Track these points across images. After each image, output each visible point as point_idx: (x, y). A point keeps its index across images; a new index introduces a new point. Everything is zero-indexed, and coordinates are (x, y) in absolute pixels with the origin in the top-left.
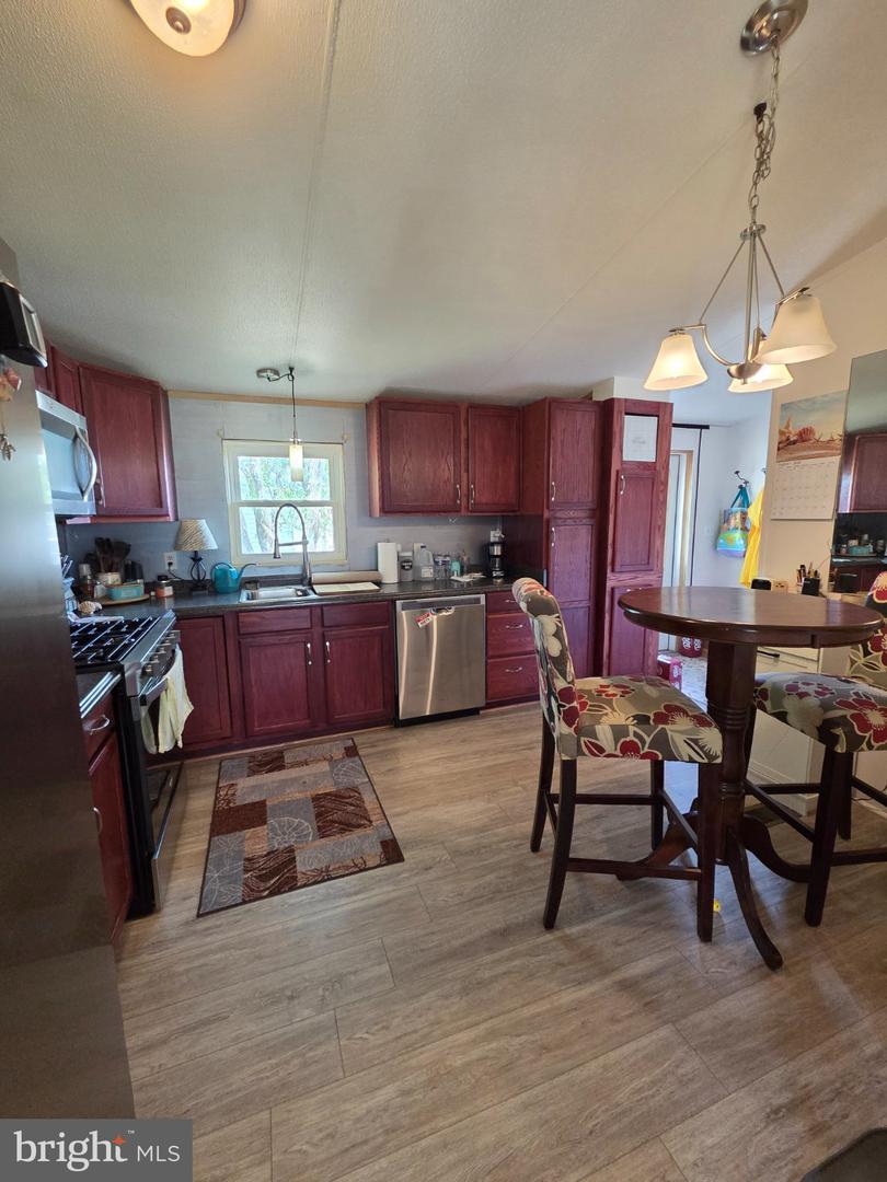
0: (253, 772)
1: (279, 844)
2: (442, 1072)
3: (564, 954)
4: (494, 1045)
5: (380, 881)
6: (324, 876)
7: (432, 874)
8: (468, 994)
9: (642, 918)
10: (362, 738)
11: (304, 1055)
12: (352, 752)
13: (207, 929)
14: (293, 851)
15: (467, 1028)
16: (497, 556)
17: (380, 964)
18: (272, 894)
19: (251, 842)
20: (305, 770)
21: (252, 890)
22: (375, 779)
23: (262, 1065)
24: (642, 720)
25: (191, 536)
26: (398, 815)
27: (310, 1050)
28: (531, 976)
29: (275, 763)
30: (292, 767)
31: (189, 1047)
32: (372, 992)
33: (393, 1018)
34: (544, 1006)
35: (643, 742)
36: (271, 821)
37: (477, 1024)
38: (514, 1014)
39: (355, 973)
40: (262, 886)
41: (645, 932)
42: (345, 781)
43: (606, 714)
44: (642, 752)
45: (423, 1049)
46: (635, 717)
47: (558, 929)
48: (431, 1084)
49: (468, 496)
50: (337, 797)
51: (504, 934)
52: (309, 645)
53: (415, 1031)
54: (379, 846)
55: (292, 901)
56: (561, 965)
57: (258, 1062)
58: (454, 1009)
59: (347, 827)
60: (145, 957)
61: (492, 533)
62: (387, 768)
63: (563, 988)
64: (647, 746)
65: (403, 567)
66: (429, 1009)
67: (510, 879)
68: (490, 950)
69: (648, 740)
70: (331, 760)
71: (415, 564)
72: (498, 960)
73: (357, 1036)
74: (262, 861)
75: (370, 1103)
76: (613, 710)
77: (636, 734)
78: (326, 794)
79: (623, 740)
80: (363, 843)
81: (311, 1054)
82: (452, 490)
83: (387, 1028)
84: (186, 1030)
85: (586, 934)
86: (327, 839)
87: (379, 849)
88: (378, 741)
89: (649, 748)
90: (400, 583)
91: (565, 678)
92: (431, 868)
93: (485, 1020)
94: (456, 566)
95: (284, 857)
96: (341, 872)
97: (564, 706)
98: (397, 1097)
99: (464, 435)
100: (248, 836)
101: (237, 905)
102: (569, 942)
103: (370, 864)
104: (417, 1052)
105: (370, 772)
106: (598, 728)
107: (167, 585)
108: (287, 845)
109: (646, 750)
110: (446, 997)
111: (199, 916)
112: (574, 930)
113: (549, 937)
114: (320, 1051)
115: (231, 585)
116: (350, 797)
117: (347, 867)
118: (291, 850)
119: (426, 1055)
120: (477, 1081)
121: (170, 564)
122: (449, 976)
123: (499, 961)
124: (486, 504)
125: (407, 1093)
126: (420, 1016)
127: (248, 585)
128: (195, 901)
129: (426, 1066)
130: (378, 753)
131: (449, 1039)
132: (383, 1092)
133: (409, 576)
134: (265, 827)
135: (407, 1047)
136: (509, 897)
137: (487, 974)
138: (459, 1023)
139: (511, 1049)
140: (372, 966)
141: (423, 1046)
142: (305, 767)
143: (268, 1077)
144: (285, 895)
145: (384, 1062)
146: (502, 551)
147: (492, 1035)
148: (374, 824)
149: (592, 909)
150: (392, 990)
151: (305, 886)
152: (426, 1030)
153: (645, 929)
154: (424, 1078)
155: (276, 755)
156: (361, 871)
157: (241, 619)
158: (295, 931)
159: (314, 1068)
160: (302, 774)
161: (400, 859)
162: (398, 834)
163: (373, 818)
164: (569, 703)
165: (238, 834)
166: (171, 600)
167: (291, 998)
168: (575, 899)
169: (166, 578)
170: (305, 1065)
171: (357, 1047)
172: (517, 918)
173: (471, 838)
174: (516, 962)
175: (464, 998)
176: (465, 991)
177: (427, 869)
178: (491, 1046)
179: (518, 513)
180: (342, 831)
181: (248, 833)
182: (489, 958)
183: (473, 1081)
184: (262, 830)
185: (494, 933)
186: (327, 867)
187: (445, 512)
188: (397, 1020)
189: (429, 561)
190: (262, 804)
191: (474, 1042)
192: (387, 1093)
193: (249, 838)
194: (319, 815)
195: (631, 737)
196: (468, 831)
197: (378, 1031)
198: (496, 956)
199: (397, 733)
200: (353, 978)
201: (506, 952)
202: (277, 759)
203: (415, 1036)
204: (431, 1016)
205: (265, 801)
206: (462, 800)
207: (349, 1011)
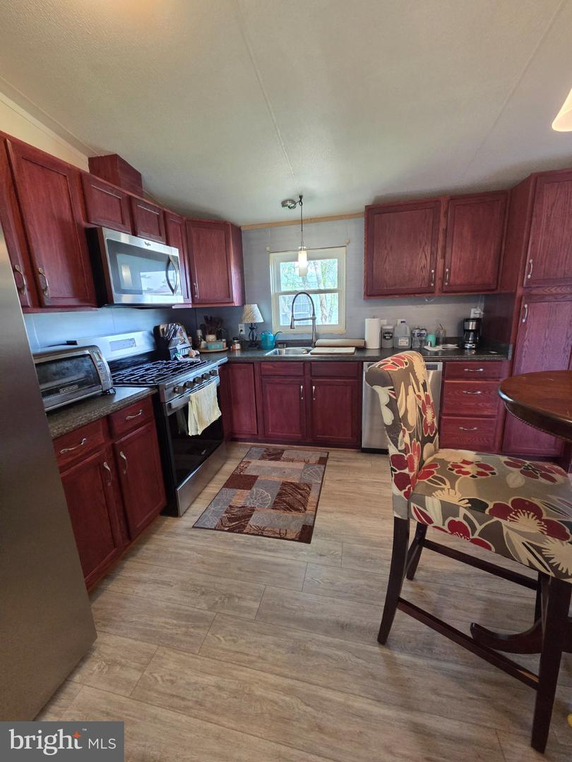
0: (263, 458)
1: (250, 504)
2: (246, 691)
3: (382, 671)
4: (287, 699)
5: (288, 549)
6: (260, 532)
7: (323, 560)
8: (293, 653)
9: (477, 685)
10: (334, 454)
11: (188, 628)
12: (323, 461)
13: (192, 535)
14: (254, 510)
15: (276, 675)
16: (472, 331)
17: (255, 601)
18: (228, 531)
19: (237, 497)
20: (291, 465)
21: (222, 524)
22: (326, 483)
23: (170, 621)
24: (477, 505)
25: (247, 314)
26: (325, 511)
27: (193, 627)
28: (344, 670)
29: (276, 456)
30: (284, 461)
31: (151, 591)
32: (242, 615)
33: (241, 638)
34: (338, 697)
35: (474, 529)
36: (254, 489)
37: (286, 677)
38: (313, 687)
39: (239, 598)
40: (228, 524)
41: (471, 699)
42: (307, 479)
43: (442, 489)
44: (471, 537)
45: (244, 668)
46: (471, 501)
47: (389, 649)
48: (235, 694)
49: (443, 279)
50: (296, 487)
51: (343, 627)
52: (302, 387)
53: (248, 655)
54: (301, 527)
55: (236, 539)
56: (374, 677)
57: (169, 618)
58: (279, 657)
59: (291, 507)
60: (163, 537)
61: (473, 310)
62: (339, 478)
63: (363, 694)
64: (477, 533)
65: (385, 337)
66: (263, 646)
67: (374, 589)
68: (327, 633)
69: (479, 528)
70: (307, 463)
71: (395, 335)
72: (328, 643)
73: (218, 636)
74: (237, 509)
75: (200, 679)
76: (453, 487)
77: (465, 517)
78: (292, 483)
79: (451, 518)
80: (293, 521)
81: (192, 630)
82: (427, 274)
83: (235, 641)
84: (155, 582)
85: (413, 667)
86: (275, 511)
87: (299, 529)
88: (344, 458)
89: (479, 535)
90: (381, 349)
91: (397, 447)
92: (324, 556)
93: (292, 678)
94: (431, 338)
95: (246, 513)
96: (270, 534)
97: (396, 471)
98: (214, 686)
99: (442, 226)
100: (238, 493)
101: (211, 529)
102: (391, 664)
103: (288, 536)
104: (241, 668)
105: (326, 477)
106: (428, 499)
107: (238, 343)
108: (253, 506)
109: (476, 536)
110: (279, 646)
111: (193, 527)
112: (402, 657)
113: (377, 649)
114: (197, 631)
115: (269, 344)
116: (303, 490)
117: (275, 533)
118: (253, 510)
119: (245, 674)
120: (262, 713)
121: (241, 331)
122: (289, 633)
123: (328, 645)
124: (461, 285)
125: (220, 688)
126: (256, 647)
127: (279, 346)
128: (196, 519)
129: (239, 680)
130: (338, 466)
131: (262, 673)
132: (209, 677)
133: (388, 344)
134: (249, 491)
135: (238, 661)
136: (366, 603)
137: (314, 648)
138: (276, 668)
139: (297, 710)
140: (251, 600)
141: (245, 667)
142: (291, 463)
143: (168, 629)
144: (235, 534)
145: (220, 661)
146: (477, 326)
147: (290, 691)
148: (307, 512)
149: (430, 650)
150: (251, 621)
151: (247, 533)
152: (253, 658)
153: (475, 697)
154: (234, 687)
155: (280, 451)
156: (281, 538)
157: (262, 366)
158: (226, 557)
159: (188, 639)
160: (287, 467)
161: (308, 541)
162: (318, 525)
163: (308, 508)
164: (399, 469)
165: (235, 490)
166: (239, 351)
167: (203, 593)
168: (421, 633)
169: (237, 339)
170: (186, 634)
171: (214, 642)
172: (361, 621)
173: (365, 547)
174: (340, 653)
175: (289, 654)
176: (293, 650)
177: (321, 555)
178: (284, 698)
179: (495, 292)
180: (286, 509)
181: (239, 491)
182: (322, 638)
183: (259, 712)
184: (246, 493)
185: (338, 623)
186: (265, 528)
187: (419, 294)
188: (244, 641)
189: (406, 333)
190: (255, 477)
191: (276, 687)
192: (210, 680)
193: (238, 495)
194: (279, 494)
195: (460, 519)
196: (365, 541)
197: (229, 640)
198: (329, 639)
199: (361, 456)
200: (237, 600)
201: (337, 641)
202: (279, 454)
203: (246, 658)
204: (262, 652)
205: (258, 476)
206: (376, 517)
207: (223, 618)
